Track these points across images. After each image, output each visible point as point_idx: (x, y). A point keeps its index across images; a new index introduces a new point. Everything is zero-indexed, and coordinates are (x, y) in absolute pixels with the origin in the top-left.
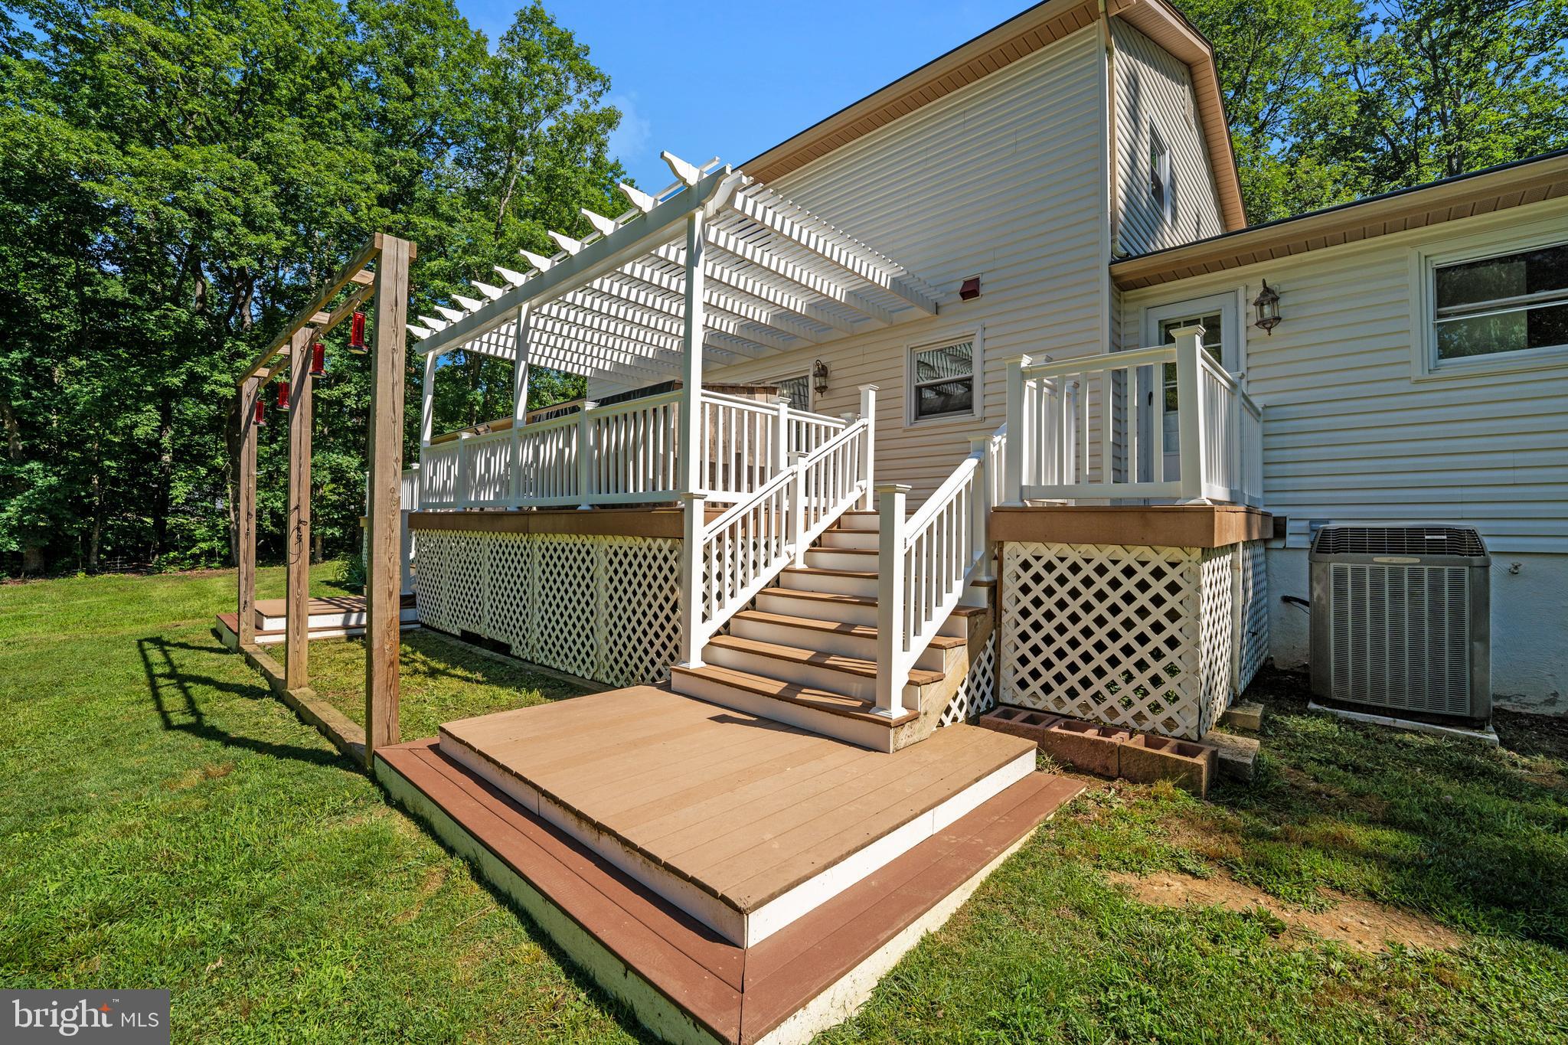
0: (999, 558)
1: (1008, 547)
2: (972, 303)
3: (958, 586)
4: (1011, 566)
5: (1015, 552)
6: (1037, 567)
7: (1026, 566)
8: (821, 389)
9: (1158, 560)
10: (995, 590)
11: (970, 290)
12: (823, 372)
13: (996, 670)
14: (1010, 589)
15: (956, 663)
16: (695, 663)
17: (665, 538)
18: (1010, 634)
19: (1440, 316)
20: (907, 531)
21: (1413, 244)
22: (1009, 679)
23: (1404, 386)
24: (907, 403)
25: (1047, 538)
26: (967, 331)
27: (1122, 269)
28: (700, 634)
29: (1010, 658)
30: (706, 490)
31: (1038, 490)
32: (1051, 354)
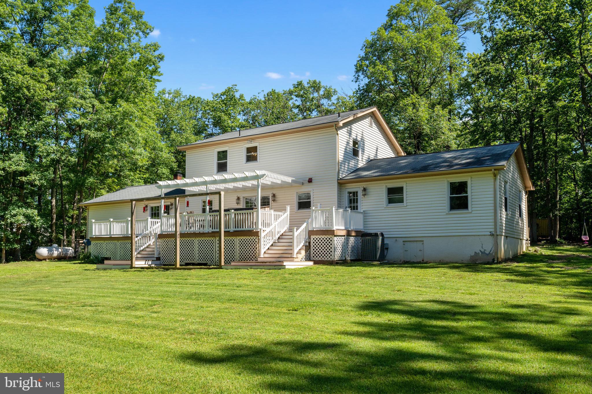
0: (310, 238)
1: (311, 236)
2: (310, 184)
3: (303, 242)
4: (312, 239)
5: (312, 237)
6: (315, 239)
7: (314, 239)
8: (274, 200)
9: (329, 237)
10: (309, 243)
11: (310, 181)
12: (274, 196)
13: (310, 255)
14: (312, 242)
15: (303, 252)
16: (262, 256)
17: (254, 236)
18: (312, 249)
19: (388, 196)
20: (296, 234)
21: (385, 183)
22: (312, 256)
23: (383, 208)
24: (296, 205)
25: (316, 235)
26: (310, 190)
27: (339, 181)
28: (262, 251)
29: (312, 253)
30: (263, 228)
31: (315, 228)
32: (321, 203)
